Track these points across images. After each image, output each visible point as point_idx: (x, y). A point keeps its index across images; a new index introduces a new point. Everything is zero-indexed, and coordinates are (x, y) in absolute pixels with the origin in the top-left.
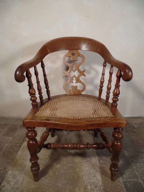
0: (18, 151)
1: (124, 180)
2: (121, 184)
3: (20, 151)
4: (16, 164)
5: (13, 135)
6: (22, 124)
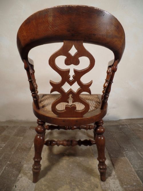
5: (24, 135)
6: (30, 126)
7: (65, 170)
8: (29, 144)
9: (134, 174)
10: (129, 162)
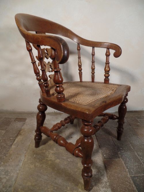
0: (11, 145)
1: (132, 175)
2: (128, 179)
3: (14, 145)
4: (9, 159)
5: (7, 128)
6: (16, 117)
7: (48, 175)
8: (11, 139)
9: (129, 181)
10: (124, 165)
